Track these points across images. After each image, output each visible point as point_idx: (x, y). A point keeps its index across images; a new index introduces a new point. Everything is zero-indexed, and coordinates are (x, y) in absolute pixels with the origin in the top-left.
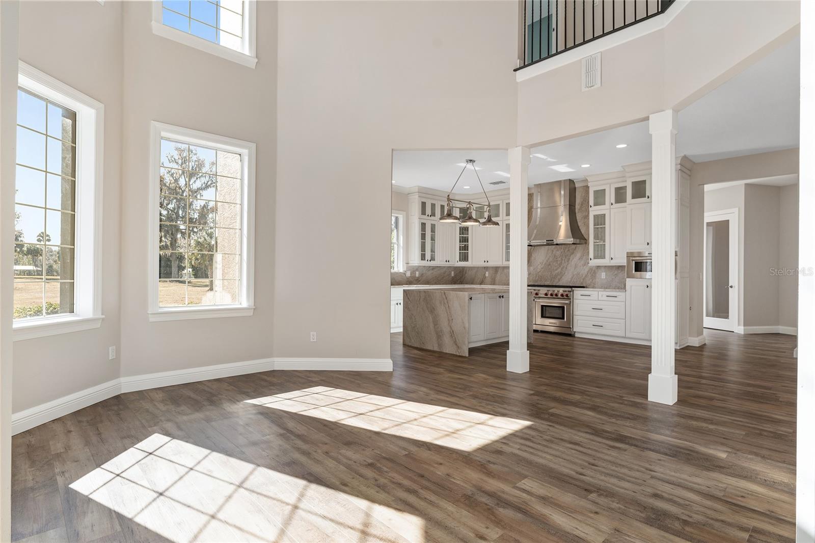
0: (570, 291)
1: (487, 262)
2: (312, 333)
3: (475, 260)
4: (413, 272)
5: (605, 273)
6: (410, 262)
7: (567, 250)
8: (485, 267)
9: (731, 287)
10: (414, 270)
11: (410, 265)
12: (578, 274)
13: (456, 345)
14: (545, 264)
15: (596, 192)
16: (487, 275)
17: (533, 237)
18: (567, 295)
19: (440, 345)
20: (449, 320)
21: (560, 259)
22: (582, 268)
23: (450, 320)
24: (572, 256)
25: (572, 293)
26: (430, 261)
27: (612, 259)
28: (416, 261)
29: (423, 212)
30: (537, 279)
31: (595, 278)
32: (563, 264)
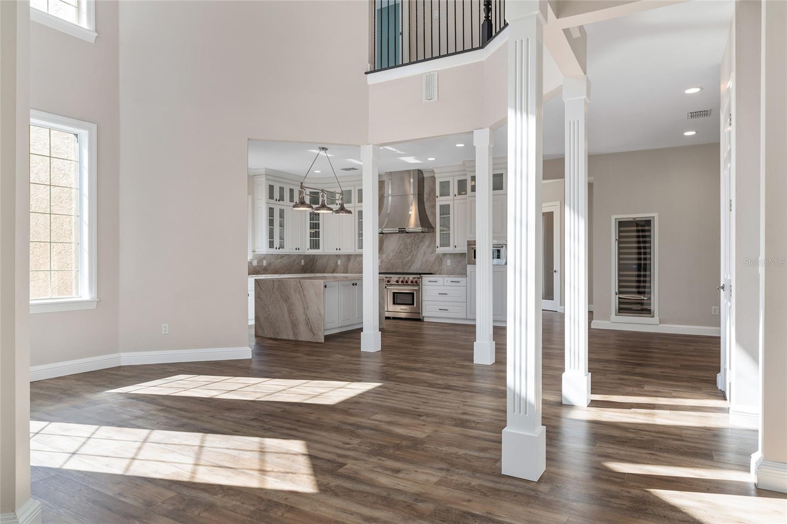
0: (419, 278)
1: (340, 249)
2: (163, 325)
3: (327, 247)
4: (260, 261)
5: (450, 261)
6: (257, 250)
8: (337, 255)
9: (555, 271)
10: (261, 258)
11: (256, 253)
12: (427, 261)
13: (312, 332)
15: (441, 183)
16: (339, 263)
17: (384, 225)
18: (416, 282)
19: (295, 334)
20: (304, 308)
21: (410, 247)
22: (430, 255)
23: (306, 308)
24: (421, 244)
25: (420, 279)
26: (279, 248)
27: (456, 247)
28: (263, 248)
29: (271, 197)
30: (389, 266)
31: (442, 265)
32: (413, 251)
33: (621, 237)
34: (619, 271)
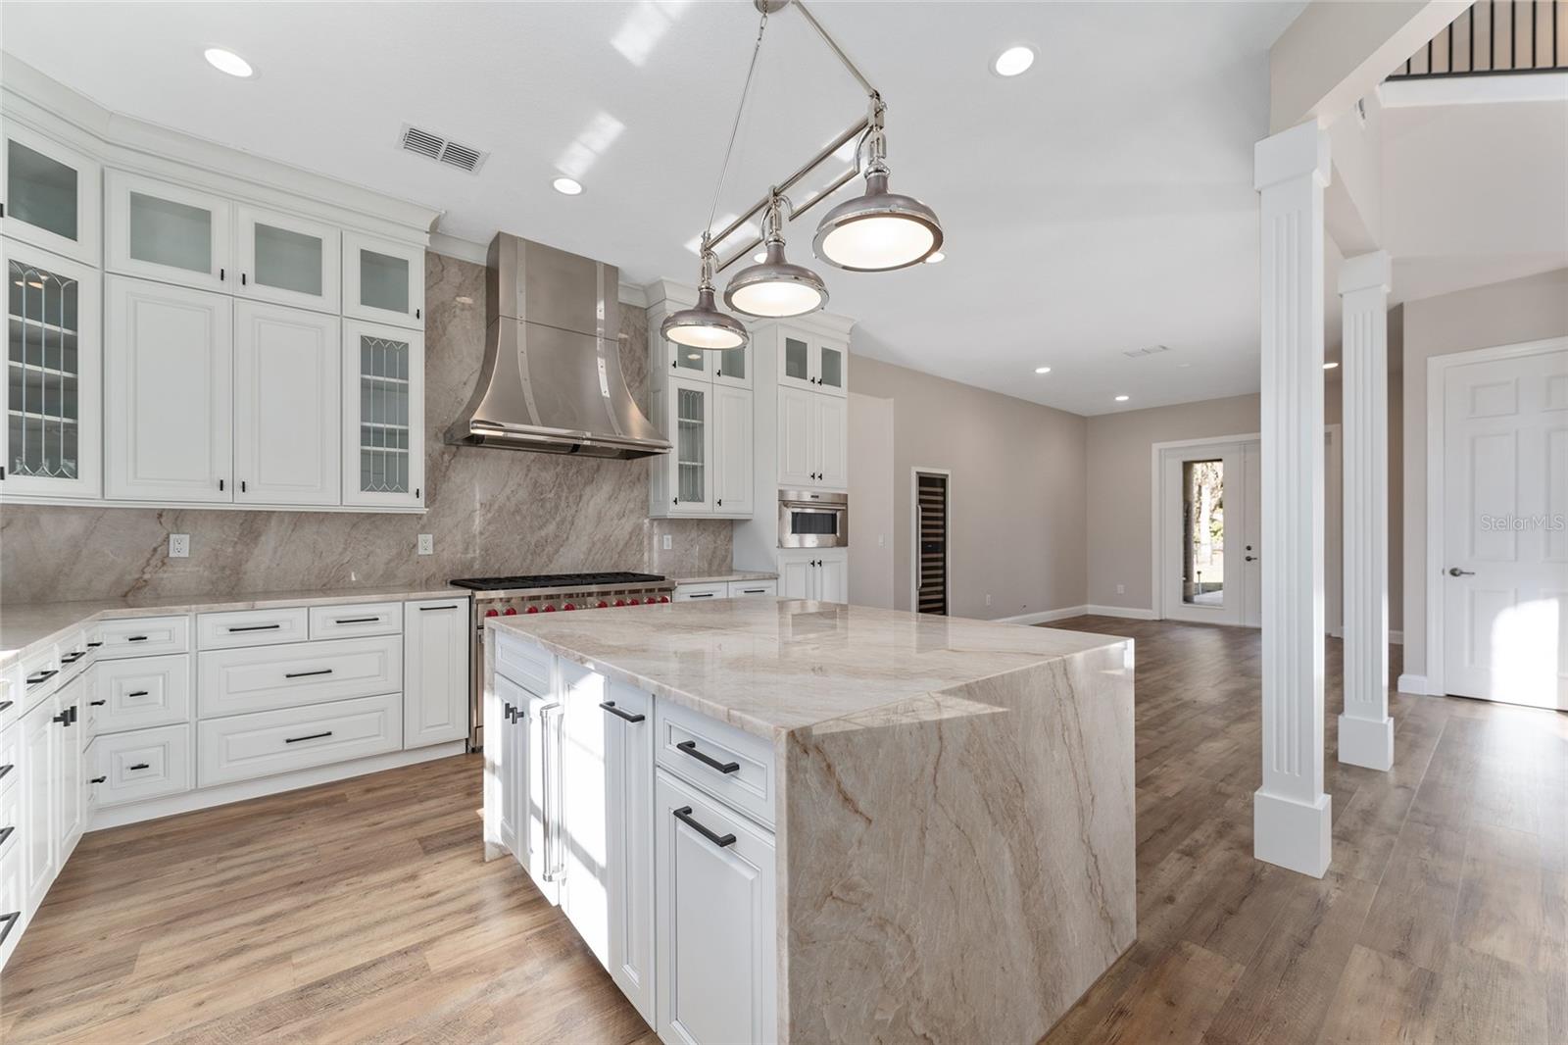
8: (160, 514)
14: (501, 509)
21: (551, 495)
24: (588, 490)
27: (718, 504)
30: (469, 557)
31: (649, 551)
32: (563, 511)
33: (921, 501)
34: (922, 553)
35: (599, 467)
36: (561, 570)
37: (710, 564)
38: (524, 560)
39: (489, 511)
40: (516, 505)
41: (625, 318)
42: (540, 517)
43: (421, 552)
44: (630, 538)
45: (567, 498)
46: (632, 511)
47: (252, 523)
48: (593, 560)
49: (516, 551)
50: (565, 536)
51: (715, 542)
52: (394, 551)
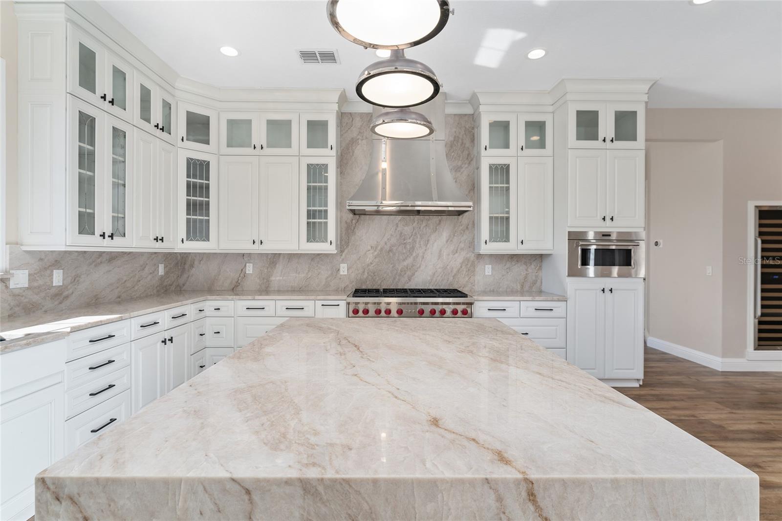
0: (471, 304)
1: (260, 242)
3: (227, 238)
5: (490, 266)
7: (424, 224)
8: (245, 255)
10: (44, 264)
11: (26, 248)
14: (382, 249)
15: (494, 125)
16: (250, 269)
18: (463, 312)
21: (410, 241)
22: (451, 257)
24: (433, 237)
25: (473, 306)
26: (110, 236)
27: (522, 242)
30: (365, 277)
31: (474, 275)
32: (417, 249)
33: (761, 234)
34: (762, 283)
35: (440, 221)
36: (416, 286)
37: (522, 286)
38: (394, 279)
39: (375, 251)
40: (390, 247)
41: (458, 124)
42: (404, 253)
43: (341, 273)
44: (461, 267)
45: (420, 242)
46: (462, 249)
47: (274, 259)
48: (436, 280)
49: (390, 274)
50: (418, 265)
51: (527, 270)
52: (330, 272)
